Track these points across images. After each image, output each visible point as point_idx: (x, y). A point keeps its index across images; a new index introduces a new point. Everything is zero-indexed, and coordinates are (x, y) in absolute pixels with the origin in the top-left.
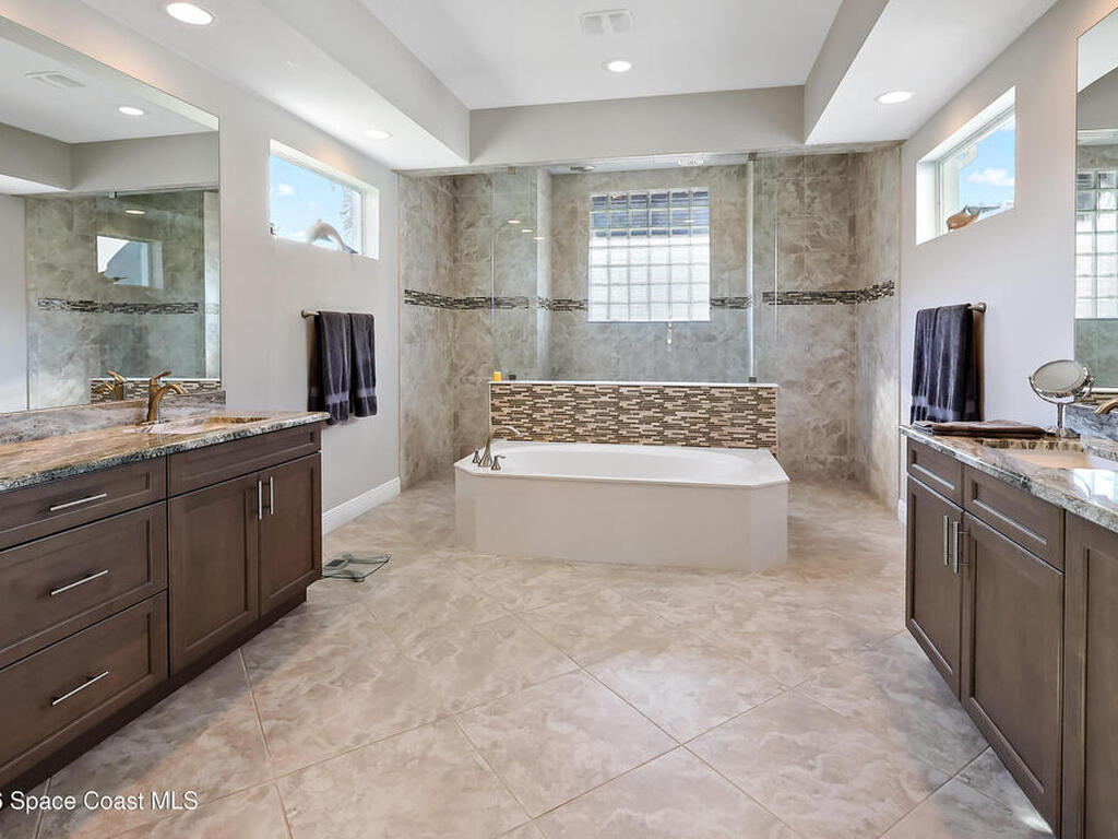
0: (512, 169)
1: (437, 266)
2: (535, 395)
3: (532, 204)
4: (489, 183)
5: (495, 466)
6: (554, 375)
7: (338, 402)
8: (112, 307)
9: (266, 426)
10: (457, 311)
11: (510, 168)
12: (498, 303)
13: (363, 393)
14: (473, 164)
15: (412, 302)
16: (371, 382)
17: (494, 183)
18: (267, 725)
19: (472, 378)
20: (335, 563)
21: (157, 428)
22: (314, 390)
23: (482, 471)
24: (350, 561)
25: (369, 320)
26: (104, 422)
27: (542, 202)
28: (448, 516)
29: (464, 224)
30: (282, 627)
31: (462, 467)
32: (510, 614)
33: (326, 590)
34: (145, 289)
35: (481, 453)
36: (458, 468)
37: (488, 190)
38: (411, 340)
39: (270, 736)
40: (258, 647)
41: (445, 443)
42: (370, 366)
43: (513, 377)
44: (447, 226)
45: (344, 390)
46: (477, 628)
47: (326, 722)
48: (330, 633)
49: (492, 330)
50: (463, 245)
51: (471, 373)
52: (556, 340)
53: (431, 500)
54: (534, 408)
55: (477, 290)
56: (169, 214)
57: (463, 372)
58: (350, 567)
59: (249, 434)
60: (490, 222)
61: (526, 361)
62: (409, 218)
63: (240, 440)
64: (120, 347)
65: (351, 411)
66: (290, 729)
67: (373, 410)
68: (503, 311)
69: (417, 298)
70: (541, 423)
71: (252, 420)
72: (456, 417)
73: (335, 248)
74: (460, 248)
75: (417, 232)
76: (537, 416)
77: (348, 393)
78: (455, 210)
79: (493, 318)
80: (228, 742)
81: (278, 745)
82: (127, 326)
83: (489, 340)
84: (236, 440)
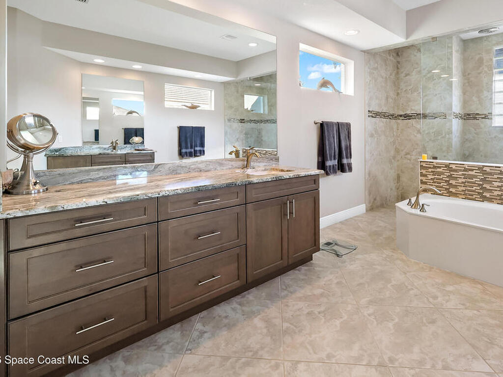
0: (434, 39)
1: (387, 98)
2: (451, 170)
3: (449, 59)
4: (419, 50)
5: (422, 209)
6: (465, 158)
7: (331, 164)
8: (251, 121)
9: (291, 175)
10: (399, 121)
11: (433, 38)
12: (425, 116)
13: (345, 161)
14: (408, 40)
15: (372, 117)
16: (349, 156)
17: (422, 50)
18: (286, 325)
19: (409, 156)
20: (328, 244)
21: (249, 171)
22: (320, 158)
23: (414, 211)
24: (336, 244)
25: (348, 126)
26: (230, 167)
27: (456, 58)
28: (392, 230)
29: (403, 75)
30: (299, 271)
31: (400, 206)
32: (432, 306)
33: (323, 257)
34: (262, 114)
35: (413, 200)
36: (398, 207)
37: (418, 55)
38: (372, 136)
39: (286, 332)
40: (287, 279)
41: (391, 189)
42: (349, 148)
43: (435, 158)
44: (393, 77)
45: (335, 159)
46: (409, 308)
47: (313, 336)
48: (322, 282)
49: (421, 131)
50: (402, 85)
51: (407, 154)
52: (466, 137)
53: (383, 219)
54: (450, 176)
55: (412, 109)
56: (269, 84)
57: (403, 153)
58: (336, 248)
59: (283, 178)
60: (420, 72)
61: (444, 149)
62: (371, 74)
63: (278, 181)
64: (253, 136)
65: (338, 169)
66: (295, 333)
67: (350, 169)
68: (427, 121)
69: (375, 114)
70: (455, 187)
71: (287, 171)
72: (399, 177)
73: (331, 91)
74: (401, 88)
75: (375, 81)
76: (453, 182)
77: (337, 161)
78: (398, 68)
79: (422, 124)
80: (266, 327)
81: (288, 339)
82: (256, 129)
83: (419, 136)
84: (277, 180)
